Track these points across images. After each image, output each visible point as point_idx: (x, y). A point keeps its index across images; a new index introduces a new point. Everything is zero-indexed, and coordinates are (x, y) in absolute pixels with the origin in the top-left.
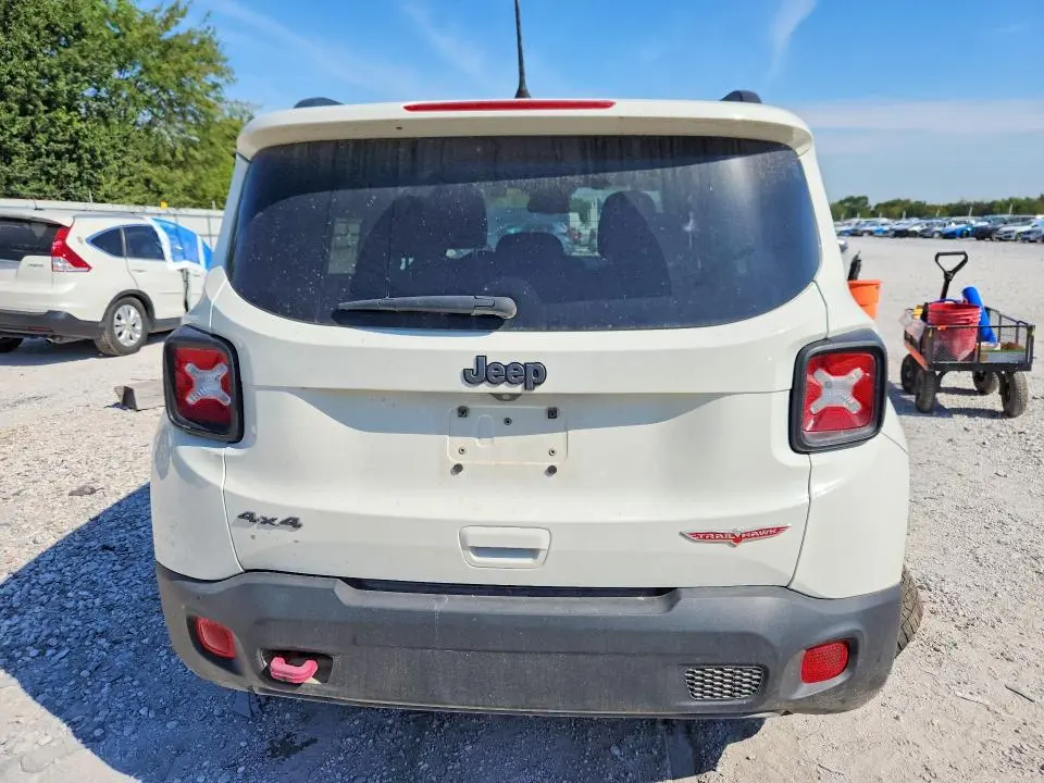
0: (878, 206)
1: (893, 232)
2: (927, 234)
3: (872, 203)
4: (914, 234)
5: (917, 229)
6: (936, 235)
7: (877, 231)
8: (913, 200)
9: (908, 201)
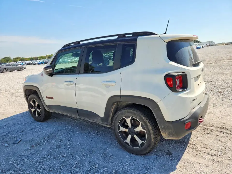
0: (13, 59)
1: (26, 64)
2: (34, 64)
3: (12, 58)
4: (31, 64)
5: (32, 63)
6: (36, 64)
7: (22, 64)
8: (21, 57)
9: (20, 58)
